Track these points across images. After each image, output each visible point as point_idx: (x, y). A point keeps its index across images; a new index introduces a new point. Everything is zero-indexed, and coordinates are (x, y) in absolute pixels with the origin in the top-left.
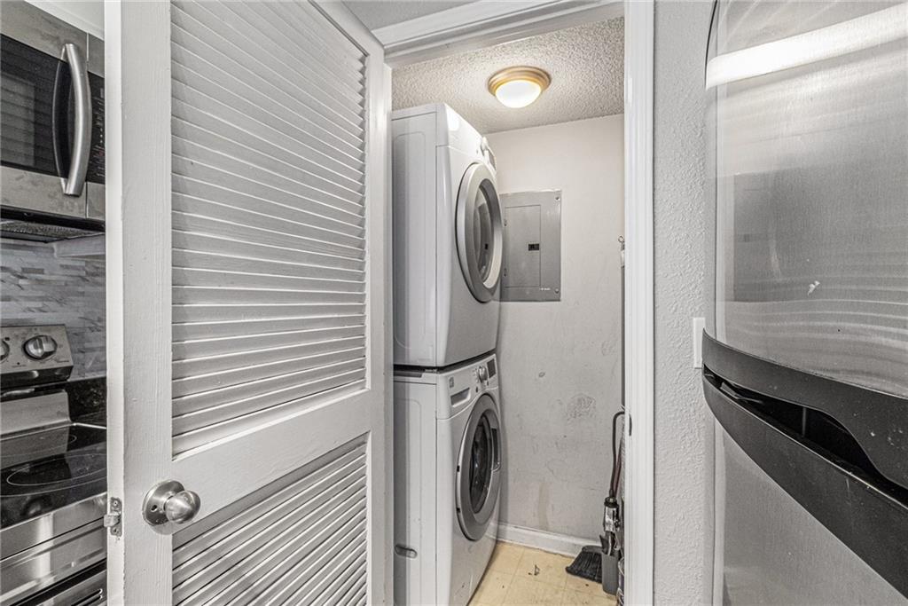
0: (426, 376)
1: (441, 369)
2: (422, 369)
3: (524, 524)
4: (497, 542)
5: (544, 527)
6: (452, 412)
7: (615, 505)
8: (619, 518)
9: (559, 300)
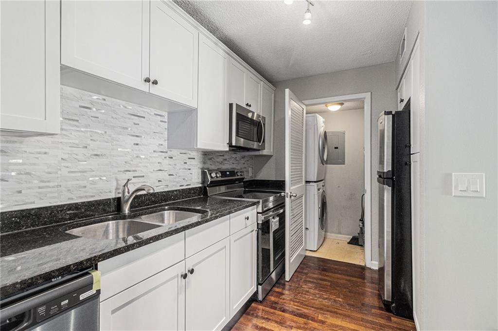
0: (311, 184)
1: (315, 182)
2: (310, 182)
3: (333, 232)
4: (324, 238)
5: (340, 233)
6: (318, 193)
7: (362, 220)
8: (363, 223)
9: (344, 164)
